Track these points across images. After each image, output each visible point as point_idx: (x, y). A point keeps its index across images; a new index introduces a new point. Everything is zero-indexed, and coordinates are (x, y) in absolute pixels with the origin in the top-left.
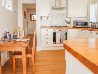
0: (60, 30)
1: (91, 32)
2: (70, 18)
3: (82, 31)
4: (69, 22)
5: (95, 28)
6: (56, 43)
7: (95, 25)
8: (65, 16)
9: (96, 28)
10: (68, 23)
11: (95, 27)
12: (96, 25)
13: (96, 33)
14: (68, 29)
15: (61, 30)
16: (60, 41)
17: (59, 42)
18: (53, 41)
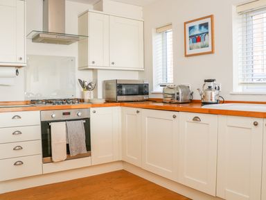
0: (64, 114)
1: (174, 117)
2: (91, 72)
3: (138, 112)
4: (90, 84)
5: (176, 101)
6: (54, 159)
7: (178, 94)
8: (77, 66)
9: (180, 101)
10: (88, 88)
11: (178, 99)
12: (180, 93)
13: (193, 120)
14: (92, 110)
15: (69, 114)
16: (68, 152)
17: (65, 156)
18: (41, 156)
